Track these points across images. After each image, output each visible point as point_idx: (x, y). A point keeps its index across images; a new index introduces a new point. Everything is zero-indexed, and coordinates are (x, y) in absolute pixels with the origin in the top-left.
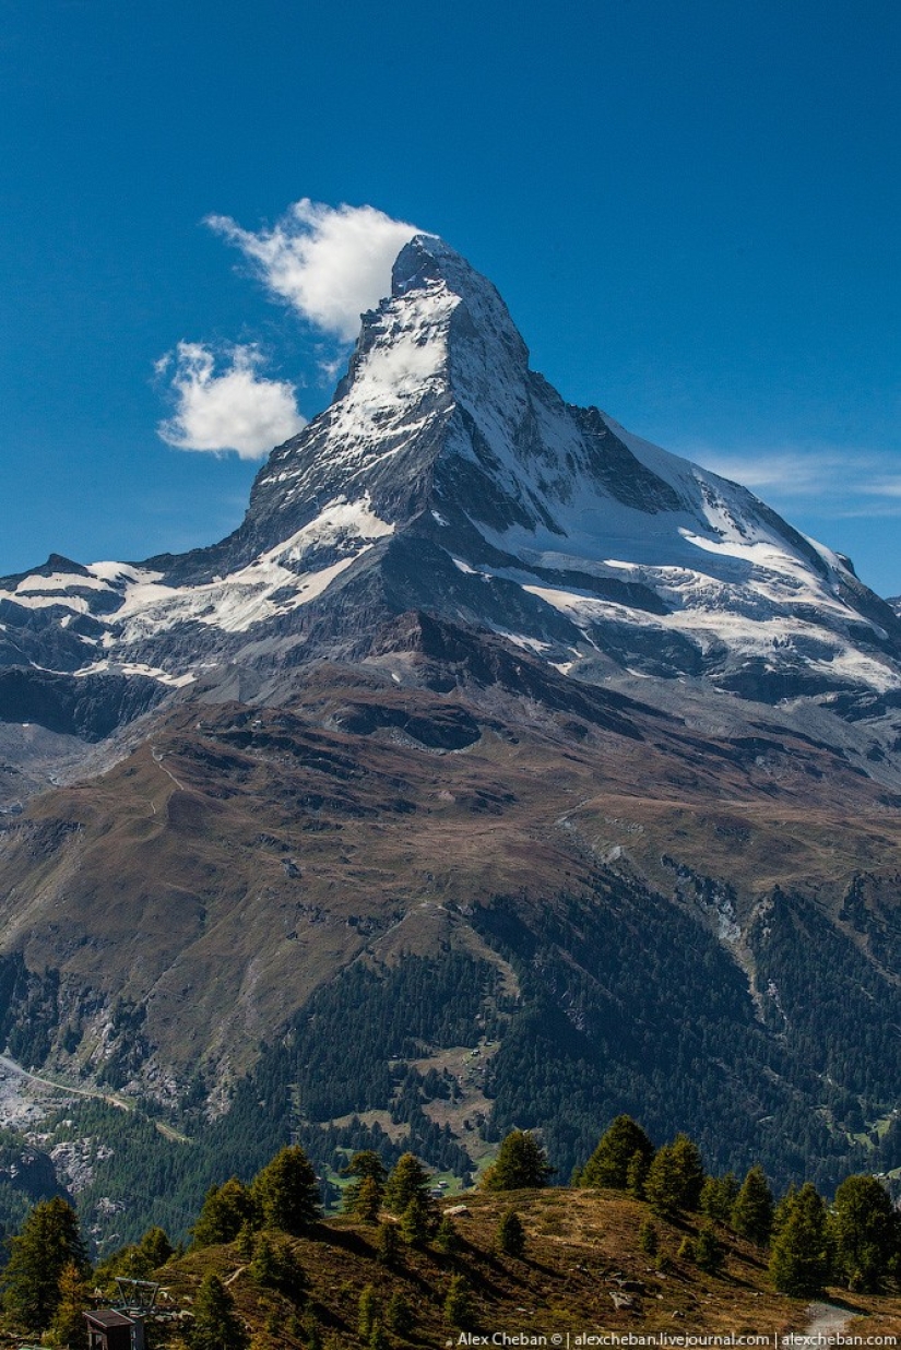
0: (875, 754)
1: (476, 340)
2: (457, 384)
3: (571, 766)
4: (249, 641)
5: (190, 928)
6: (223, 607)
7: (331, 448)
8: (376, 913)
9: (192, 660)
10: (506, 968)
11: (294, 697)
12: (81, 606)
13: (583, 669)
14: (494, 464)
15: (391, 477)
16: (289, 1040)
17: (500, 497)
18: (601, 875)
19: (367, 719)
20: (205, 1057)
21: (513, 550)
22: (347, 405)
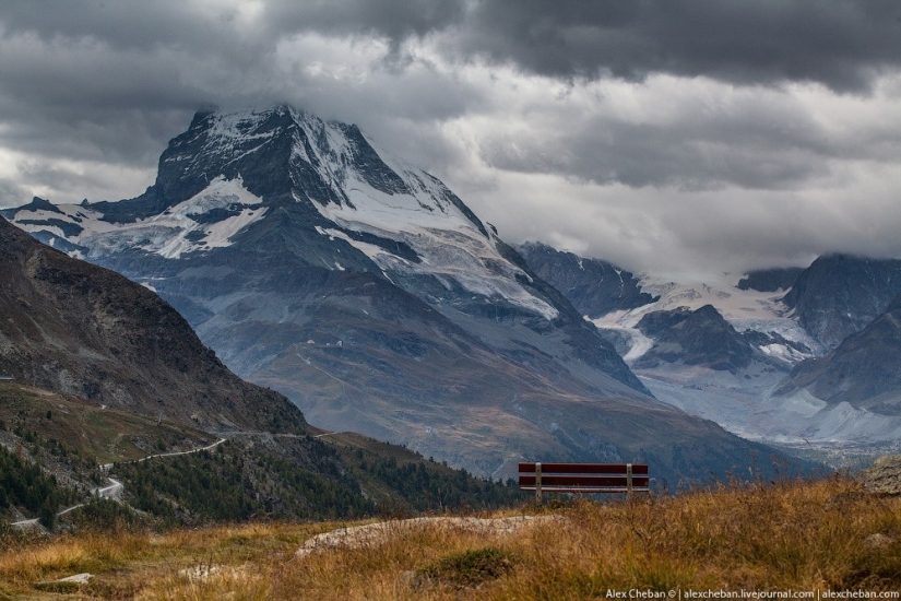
6: (155, 240)
7: (211, 143)
12: (59, 232)
15: (256, 167)
22: (219, 116)
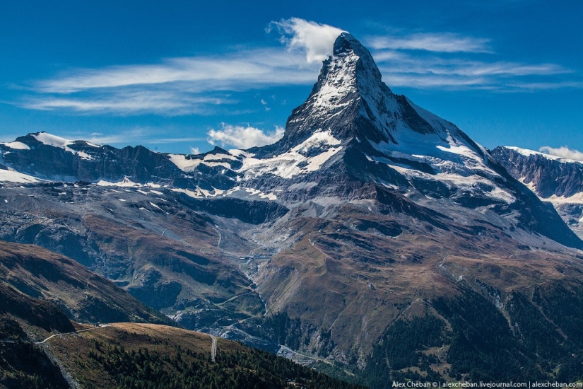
0: (512, 229)
1: (364, 72)
2: (360, 89)
3: (437, 245)
4: (294, 183)
5: (341, 305)
6: (280, 168)
7: (315, 110)
8: (402, 302)
9: (272, 188)
10: (446, 321)
11: (338, 216)
12: (228, 166)
13: (412, 196)
14: (374, 119)
15: (338, 123)
16: (381, 343)
17: (377, 131)
18: (460, 287)
19: (365, 225)
20: (353, 348)
21: (382, 150)
22: (320, 95)
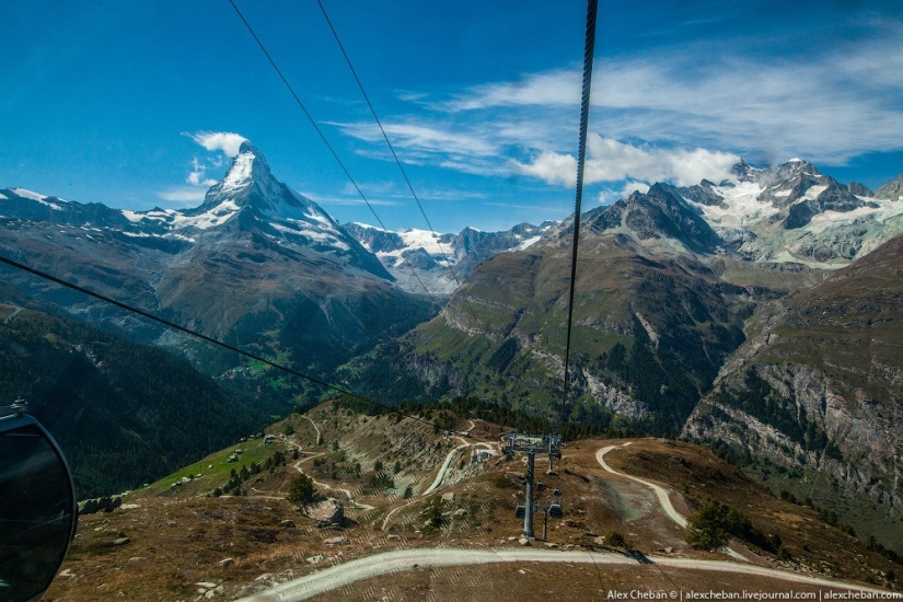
0: (345, 265)
1: (258, 166)
2: (254, 176)
3: (287, 268)
4: (207, 232)
5: (211, 303)
6: (199, 223)
8: (252, 301)
9: (192, 234)
10: (281, 314)
11: (225, 249)
12: (164, 220)
14: (263, 195)
16: (235, 328)
17: (264, 203)
18: (296, 294)
19: (241, 255)
21: (267, 215)
22: (229, 179)
